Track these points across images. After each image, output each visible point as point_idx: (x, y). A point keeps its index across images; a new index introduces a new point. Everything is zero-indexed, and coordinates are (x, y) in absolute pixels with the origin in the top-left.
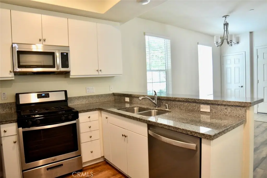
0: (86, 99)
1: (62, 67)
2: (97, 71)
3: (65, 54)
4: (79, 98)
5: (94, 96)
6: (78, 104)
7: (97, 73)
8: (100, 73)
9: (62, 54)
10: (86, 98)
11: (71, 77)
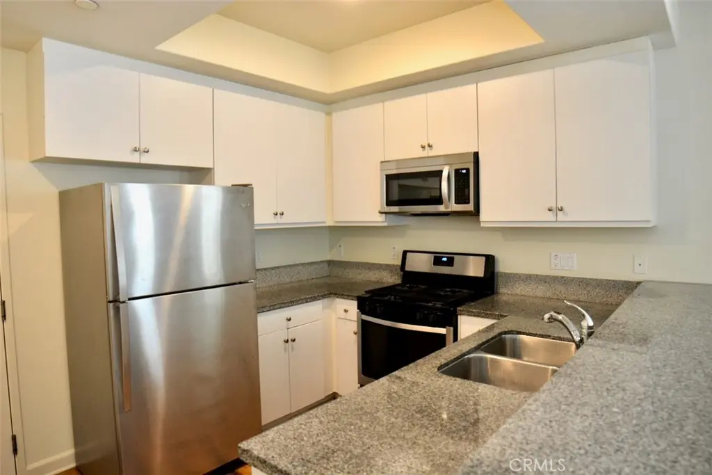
0: (547, 284)
1: (455, 203)
2: (550, 210)
3: (464, 171)
4: (529, 278)
5: (573, 279)
6: (523, 293)
7: (550, 217)
8: (561, 217)
9: (457, 172)
10: (545, 282)
11: (482, 225)
